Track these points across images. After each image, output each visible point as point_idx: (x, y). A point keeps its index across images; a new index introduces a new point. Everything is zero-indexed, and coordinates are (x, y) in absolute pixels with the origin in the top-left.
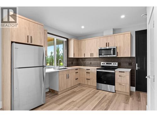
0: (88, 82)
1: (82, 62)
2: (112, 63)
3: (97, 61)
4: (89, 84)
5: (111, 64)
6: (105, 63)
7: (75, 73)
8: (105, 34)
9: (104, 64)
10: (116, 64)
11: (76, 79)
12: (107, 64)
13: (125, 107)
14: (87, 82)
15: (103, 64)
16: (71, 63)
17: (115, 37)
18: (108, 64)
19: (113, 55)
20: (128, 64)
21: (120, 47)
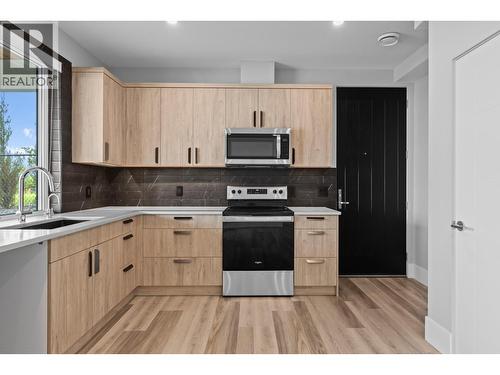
0: (180, 272)
1: (135, 185)
2: (270, 190)
3: (210, 181)
4: (187, 281)
5: (265, 192)
6: (244, 190)
7: (120, 240)
8: (245, 78)
9: (240, 192)
10: (281, 192)
11: (125, 270)
12: (249, 192)
13: (368, 341)
14: (175, 275)
15: (234, 192)
16: (81, 189)
17: (285, 95)
18: (254, 192)
19: (282, 157)
20: (316, 191)
21: (301, 131)
